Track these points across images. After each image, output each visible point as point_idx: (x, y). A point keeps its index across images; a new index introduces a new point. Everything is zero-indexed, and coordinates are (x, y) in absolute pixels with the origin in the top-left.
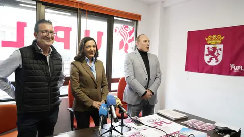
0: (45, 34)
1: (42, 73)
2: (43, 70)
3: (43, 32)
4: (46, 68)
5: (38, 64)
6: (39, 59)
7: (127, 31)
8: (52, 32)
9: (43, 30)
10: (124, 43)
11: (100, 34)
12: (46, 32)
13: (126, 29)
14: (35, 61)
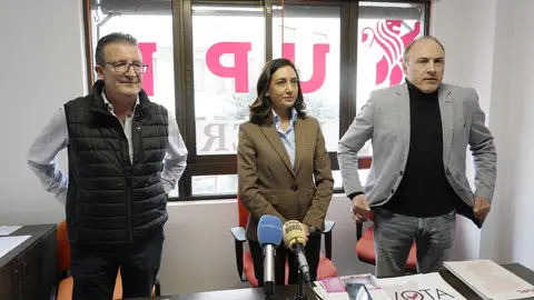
0: (122, 69)
1: (112, 157)
2: (114, 149)
3: (115, 65)
4: (121, 146)
5: (103, 137)
6: (105, 126)
7: (398, 32)
8: (136, 64)
9: (117, 59)
10: (391, 67)
11: (320, 51)
12: (123, 63)
13: (395, 28)
14: (96, 132)
